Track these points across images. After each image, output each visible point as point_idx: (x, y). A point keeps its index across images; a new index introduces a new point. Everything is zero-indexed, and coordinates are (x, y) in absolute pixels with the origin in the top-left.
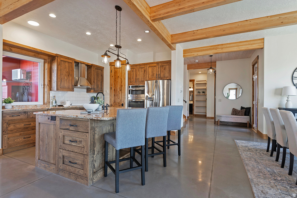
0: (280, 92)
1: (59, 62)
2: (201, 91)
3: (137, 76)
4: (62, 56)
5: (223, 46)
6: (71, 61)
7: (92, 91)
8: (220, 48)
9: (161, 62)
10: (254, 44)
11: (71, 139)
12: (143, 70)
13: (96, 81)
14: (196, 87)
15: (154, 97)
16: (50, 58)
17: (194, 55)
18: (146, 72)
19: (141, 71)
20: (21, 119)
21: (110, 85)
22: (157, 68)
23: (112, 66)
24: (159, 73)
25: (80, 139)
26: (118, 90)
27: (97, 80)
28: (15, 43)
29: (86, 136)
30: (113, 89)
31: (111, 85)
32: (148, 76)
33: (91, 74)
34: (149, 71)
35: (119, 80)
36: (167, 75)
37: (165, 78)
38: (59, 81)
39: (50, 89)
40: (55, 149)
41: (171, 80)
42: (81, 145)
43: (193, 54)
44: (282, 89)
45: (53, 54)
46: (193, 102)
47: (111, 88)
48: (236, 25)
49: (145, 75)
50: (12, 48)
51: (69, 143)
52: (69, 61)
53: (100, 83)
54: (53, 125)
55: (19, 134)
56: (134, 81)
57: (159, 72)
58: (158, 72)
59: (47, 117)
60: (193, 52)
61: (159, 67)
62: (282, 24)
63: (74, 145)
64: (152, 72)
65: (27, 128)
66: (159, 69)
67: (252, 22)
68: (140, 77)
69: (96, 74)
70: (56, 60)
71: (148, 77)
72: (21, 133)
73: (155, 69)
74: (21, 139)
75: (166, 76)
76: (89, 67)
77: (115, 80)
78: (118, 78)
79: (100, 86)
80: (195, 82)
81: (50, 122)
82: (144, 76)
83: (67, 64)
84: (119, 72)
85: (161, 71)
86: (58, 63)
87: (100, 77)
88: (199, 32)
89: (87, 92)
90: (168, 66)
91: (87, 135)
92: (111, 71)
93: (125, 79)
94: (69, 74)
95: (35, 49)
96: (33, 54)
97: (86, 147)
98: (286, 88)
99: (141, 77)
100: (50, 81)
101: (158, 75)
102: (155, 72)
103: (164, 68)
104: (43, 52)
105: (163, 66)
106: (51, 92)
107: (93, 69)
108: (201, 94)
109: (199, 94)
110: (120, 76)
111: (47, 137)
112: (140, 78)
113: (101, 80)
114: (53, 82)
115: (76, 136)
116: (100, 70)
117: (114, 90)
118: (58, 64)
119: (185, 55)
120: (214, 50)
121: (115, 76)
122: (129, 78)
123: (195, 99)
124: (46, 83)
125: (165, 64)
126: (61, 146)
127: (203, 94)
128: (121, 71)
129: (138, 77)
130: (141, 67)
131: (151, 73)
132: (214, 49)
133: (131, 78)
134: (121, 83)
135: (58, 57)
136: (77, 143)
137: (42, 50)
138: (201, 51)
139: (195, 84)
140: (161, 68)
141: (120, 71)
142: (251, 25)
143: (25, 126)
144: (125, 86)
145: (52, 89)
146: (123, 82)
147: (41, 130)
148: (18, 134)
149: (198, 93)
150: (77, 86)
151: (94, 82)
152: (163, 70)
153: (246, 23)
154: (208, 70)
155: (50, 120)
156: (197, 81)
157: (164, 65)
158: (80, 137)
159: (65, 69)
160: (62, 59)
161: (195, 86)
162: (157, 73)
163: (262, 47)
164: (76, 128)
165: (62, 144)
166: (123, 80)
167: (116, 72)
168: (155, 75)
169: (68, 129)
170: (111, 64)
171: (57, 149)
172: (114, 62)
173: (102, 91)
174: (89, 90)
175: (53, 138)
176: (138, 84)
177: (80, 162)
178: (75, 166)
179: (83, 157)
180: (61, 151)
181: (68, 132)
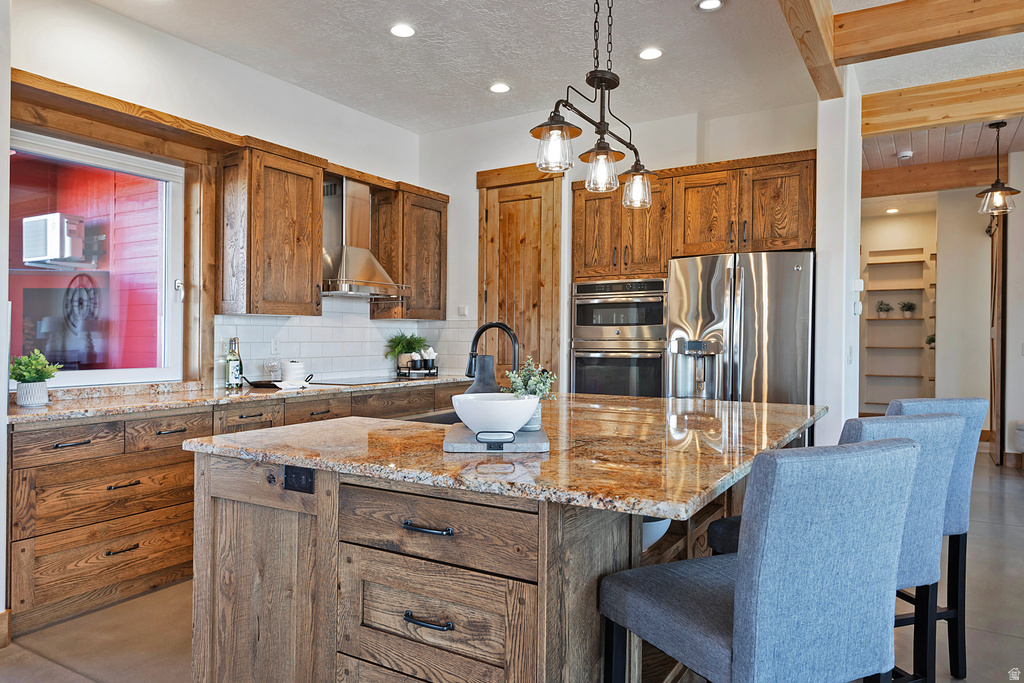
1: (259, 176)
2: (895, 302)
3: (619, 234)
4: (269, 148)
6: (308, 171)
7: (398, 309)
9: (754, 162)
11: (411, 604)
13: (413, 264)
14: (867, 283)
16: (214, 156)
17: (924, 119)
18: (668, 215)
19: (644, 211)
20: (95, 461)
21: (481, 282)
22: (735, 194)
23: (488, 188)
24: (746, 215)
25: (478, 616)
26: (522, 306)
27: (419, 255)
28: (64, 85)
29: (522, 601)
30: (495, 299)
31: (484, 280)
32: (680, 232)
33: (394, 232)
34: (689, 208)
35: (527, 257)
36: (788, 225)
37: (777, 243)
38: (258, 269)
39: (217, 306)
40: (307, 648)
41: (814, 250)
42: (479, 650)
45: (230, 135)
47: (484, 297)
49: (667, 228)
50: (44, 113)
51: (400, 630)
52: (299, 172)
53: (430, 275)
54: (295, 518)
55: (84, 537)
56: (605, 261)
57: (745, 212)
58: (741, 211)
59: (260, 471)
60: (917, 107)
61: (741, 189)
63: (431, 640)
64: (706, 213)
65: (122, 502)
66: (747, 198)
68: (637, 241)
69: (414, 228)
70: (244, 168)
71: (680, 240)
72: (96, 527)
73: (721, 199)
74: (93, 560)
75: (783, 232)
76: (384, 195)
77: (505, 258)
78: (521, 247)
79: (431, 287)
80: (866, 259)
81: (282, 498)
82: (659, 235)
83: (291, 185)
84: (528, 217)
85: (757, 205)
86: (254, 182)
87: (433, 246)
89: (372, 317)
90: (794, 182)
91: (526, 596)
92: (485, 216)
93: (555, 250)
94: (300, 234)
95: (150, 112)
96: (141, 138)
97: (519, 665)
99: (643, 240)
100: (216, 268)
101: (736, 228)
102: (720, 215)
103: (770, 192)
104: (186, 127)
105: (764, 182)
106: (218, 320)
107: (401, 205)
108: (897, 314)
109: (883, 315)
110: (531, 238)
111: (258, 580)
112: (637, 246)
113: (437, 259)
114: (228, 271)
115: (446, 592)
116: (432, 212)
117: (500, 305)
118: (254, 187)
119: (874, 120)
121: (504, 235)
122: (576, 248)
123: (864, 343)
124: (197, 279)
125: (781, 172)
126: (347, 637)
127: (908, 314)
128: (535, 211)
129: (626, 240)
131: (696, 221)
133: (591, 244)
134: (534, 269)
135: (251, 150)
136: (455, 635)
137: (183, 121)
138: (970, 98)
140: (757, 192)
141: (529, 211)
143: (112, 492)
144: (556, 282)
145: (226, 305)
146: (546, 268)
147: (222, 539)
149: (880, 309)
150: (336, 288)
151: (406, 267)
152: (765, 200)
155: (277, 488)
156: (873, 254)
157: (772, 172)
158: (477, 602)
159: (283, 207)
160: (271, 161)
161: (864, 276)
162: (733, 219)
164: (450, 545)
165: (352, 627)
166: (545, 253)
167: (508, 220)
168: (721, 229)
169: (394, 549)
170: (484, 180)
171: (322, 654)
172: (499, 172)
173: (439, 312)
174: (380, 308)
175: (295, 589)
176: (627, 272)
180: (351, 666)
181: (393, 566)
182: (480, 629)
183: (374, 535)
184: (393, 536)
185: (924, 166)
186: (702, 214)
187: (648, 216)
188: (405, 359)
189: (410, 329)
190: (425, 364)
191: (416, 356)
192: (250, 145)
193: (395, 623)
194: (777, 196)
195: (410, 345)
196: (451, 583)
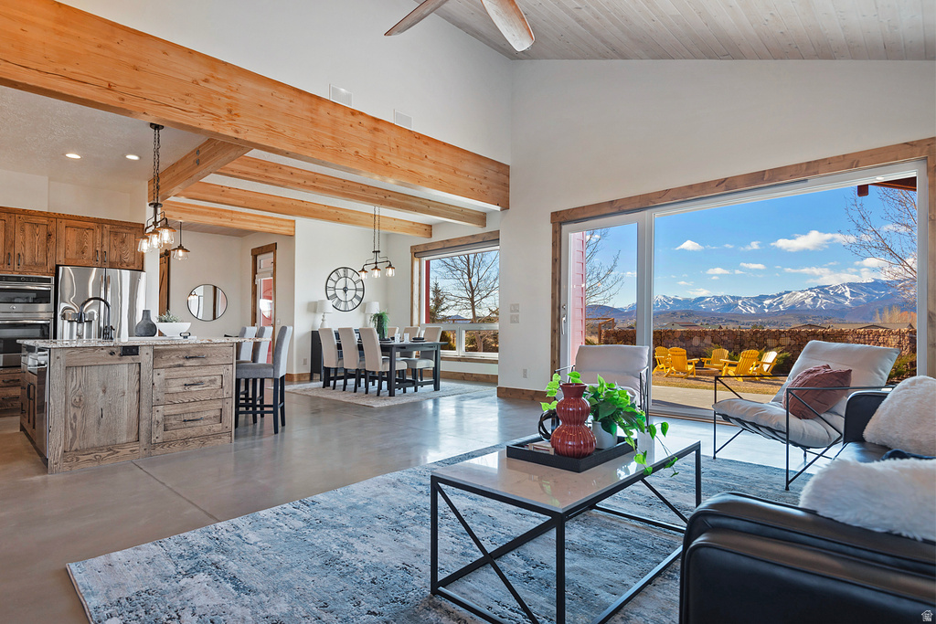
0: (314, 308)
3: (15, 245)
5: (234, 216)
9: (111, 223)
10: (282, 226)
11: (186, 381)
12: (42, 231)
18: (53, 240)
19: (33, 234)
24: (106, 248)
25: (213, 378)
29: (228, 369)
32: (62, 251)
34: (68, 239)
37: (124, 265)
40: (134, 412)
44: (316, 302)
49: (52, 247)
51: (182, 390)
57: (105, 246)
58: (102, 246)
61: (102, 234)
62: (338, 220)
63: (195, 390)
64: (80, 243)
66: (106, 239)
67: (309, 206)
68: (28, 252)
71: (64, 255)
73: (90, 237)
75: (126, 260)
81: (120, 359)
82: (47, 250)
85: (111, 244)
88: (232, 192)
98: (322, 301)
99: (34, 252)
102: (89, 245)
103: (119, 239)
105: (116, 233)
112: (28, 254)
115: (200, 374)
120: (216, 219)
125: (125, 231)
129: (19, 250)
130: (34, 220)
136: (204, 385)
140: (112, 238)
147: (73, 384)
152: (117, 243)
153: (302, 204)
157: (122, 230)
158: (214, 374)
162: (97, 249)
163: (293, 234)
164: (204, 360)
165: (160, 396)
168: (90, 253)
169: (179, 366)
171: (144, 409)
175: (126, 392)
176: (20, 270)
177: (212, 414)
178: (198, 423)
179: (219, 404)
180: (160, 408)
181: (182, 372)
182: (213, 381)
183: (172, 364)
184: (181, 362)
186: (77, 243)
187: (37, 238)
193: (180, 389)
194: (123, 242)
196: (204, 371)
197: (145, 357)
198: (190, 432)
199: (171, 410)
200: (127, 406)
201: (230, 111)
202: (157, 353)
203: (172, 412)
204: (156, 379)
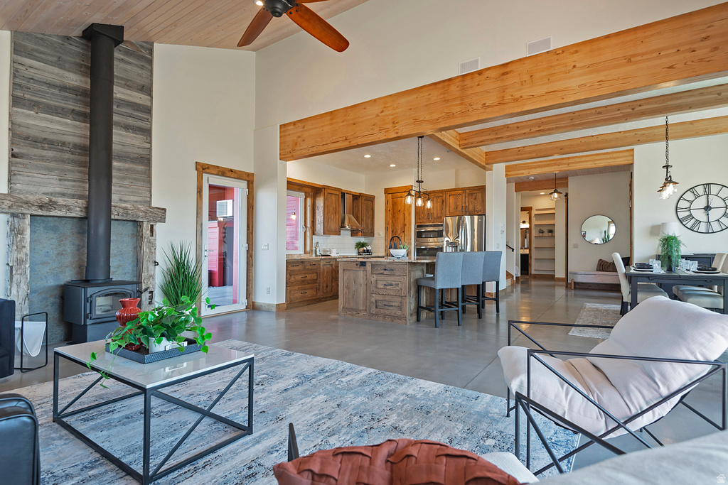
1: (327, 195)
2: (545, 229)
3: (430, 209)
4: (329, 188)
5: (570, 161)
6: (337, 193)
7: (360, 233)
8: (565, 164)
9: (469, 188)
10: (618, 157)
11: (385, 283)
12: (440, 200)
13: (365, 219)
14: (535, 222)
15: (460, 240)
16: (314, 190)
17: (523, 174)
19: (437, 202)
20: (299, 270)
22: (464, 198)
23: (388, 194)
24: (467, 204)
25: (397, 283)
26: (399, 232)
27: (366, 216)
29: (404, 279)
30: (390, 229)
31: (387, 223)
32: (448, 209)
33: (358, 209)
34: (450, 202)
35: (401, 216)
36: (479, 207)
37: (475, 213)
38: (326, 222)
39: (313, 233)
40: (365, 295)
41: (485, 215)
42: (397, 288)
43: (521, 172)
46: (530, 250)
47: (387, 229)
48: (578, 142)
49: (444, 208)
52: (335, 193)
53: (369, 222)
54: (362, 271)
56: (425, 218)
58: (465, 203)
59: (354, 263)
60: (521, 169)
61: (465, 196)
63: (389, 288)
64: (456, 203)
65: (304, 281)
66: (467, 199)
69: (365, 207)
70: (322, 194)
71: (448, 212)
72: (299, 286)
73: (460, 199)
74: (299, 294)
75: (476, 210)
76: (356, 197)
77: (394, 217)
79: (370, 226)
80: (534, 212)
81: (359, 268)
83: (333, 197)
85: (470, 201)
87: (370, 213)
89: (351, 236)
90: (480, 195)
92: (387, 203)
93: (410, 214)
94: (335, 211)
96: (298, 187)
97: (404, 289)
100: (313, 222)
101: (464, 208)
102: (459, 204)
103: (474, 198)
105: (472, 194)
106: (314, 236)
107: (361, 200)
108: (546, 234)
109: (541, 234)
110: (402, 210)
111: (354, 284)
112: (435, 213)
113: (372, 217)
114: (317, 222)
115: (392, 280)
116: (370, 202)
117: (392, 231)
118: (325, 198)
119: (508, 173)
121: (393, 209)
123: (533, 246)
124: (309, 225)
125: (477, 192)
126: (373, 291)
127: (550, 234)
128: (403, 202)
129: (431, 212)
130: (436, 195)
131: (452, 205)
132: (555, 164)
133: (421, 212)
134: (403, 220)
135: (324, 189)
136: (393, 286)
138: (535, 167)
139: (533, 215)
140: (470, 197)
141: (401, 201)
142: (598, 142)
143: (302, 278)
144: (410, 224)
145: (317, 232)
146: (407, 220)
148: (297, 287)
149: (540, 232)
150: (345, 227)
151: (362, 220)
152: (472, 200)
154: (551, 194)
155: (359, 266)
156: (537, 210)
157: (474, 192)
158: (397, 280)
159: (332, 204)
160: (329, 191)
161: (533, 219)
162: (463, 205)
163: (631, 162)
164: (392, 272)
165: (374, 289)
166: (407, 215)
167: (394, 204)
168: (460, 208)
169: (382, 274)
170: (387, 191)
171: (368, 295)
172: (391, 189)
173: (371, 234)
174: (354, 233)
175: (362, 284)
176: (432, 221)
177: (397, 304)
178: (390, 308)
179: (400, 299)
180: (374, 295)
181: (382, 277)
182: (397, 285)
183: (378, 272)
184: (382, 272)
185: (541, 181)
186: (454, 203)
188: (361, 249)
189: (362, 240)
190: (368, 251)
191: (365, 249)
192: (325, 187)
193: (382, 287)
194: (475, 199)
195: (363, 245)
196: (392, 278)
197: (368, 267)
198: (387, 312)
199: (379, 298)
200: (362, 291)
201: (393, 123)
202: (373, 265)
203: (379, 299)
204: (372, 279)
